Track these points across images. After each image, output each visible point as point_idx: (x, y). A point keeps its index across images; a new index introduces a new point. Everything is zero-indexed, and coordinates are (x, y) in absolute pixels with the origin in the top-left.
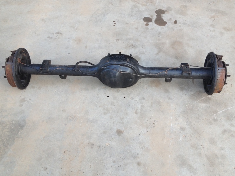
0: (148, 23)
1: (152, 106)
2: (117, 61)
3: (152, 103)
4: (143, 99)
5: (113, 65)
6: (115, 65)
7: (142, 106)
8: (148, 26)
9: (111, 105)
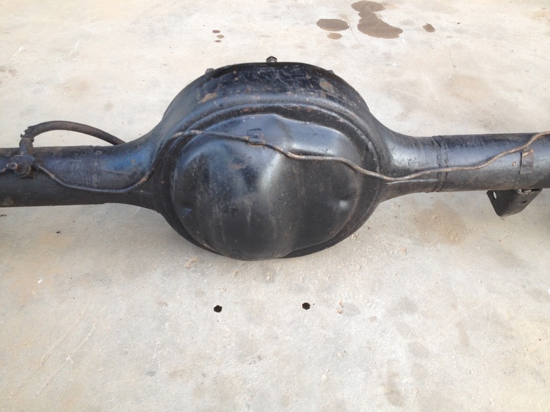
0: (338, 32)
1: (465, 343)
2: (268, 92)
3: (460, 325)
4: (408, 306)
5: (244, 118)
6: (253, 112)
7: (417, 351)
8: (339, 40)
9: (241, 358)
